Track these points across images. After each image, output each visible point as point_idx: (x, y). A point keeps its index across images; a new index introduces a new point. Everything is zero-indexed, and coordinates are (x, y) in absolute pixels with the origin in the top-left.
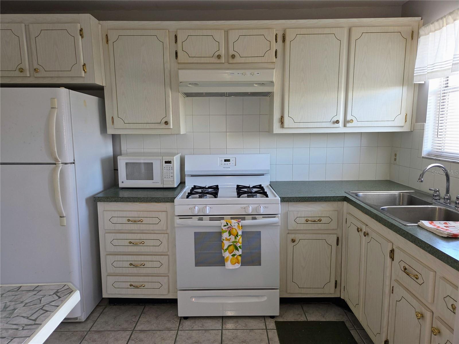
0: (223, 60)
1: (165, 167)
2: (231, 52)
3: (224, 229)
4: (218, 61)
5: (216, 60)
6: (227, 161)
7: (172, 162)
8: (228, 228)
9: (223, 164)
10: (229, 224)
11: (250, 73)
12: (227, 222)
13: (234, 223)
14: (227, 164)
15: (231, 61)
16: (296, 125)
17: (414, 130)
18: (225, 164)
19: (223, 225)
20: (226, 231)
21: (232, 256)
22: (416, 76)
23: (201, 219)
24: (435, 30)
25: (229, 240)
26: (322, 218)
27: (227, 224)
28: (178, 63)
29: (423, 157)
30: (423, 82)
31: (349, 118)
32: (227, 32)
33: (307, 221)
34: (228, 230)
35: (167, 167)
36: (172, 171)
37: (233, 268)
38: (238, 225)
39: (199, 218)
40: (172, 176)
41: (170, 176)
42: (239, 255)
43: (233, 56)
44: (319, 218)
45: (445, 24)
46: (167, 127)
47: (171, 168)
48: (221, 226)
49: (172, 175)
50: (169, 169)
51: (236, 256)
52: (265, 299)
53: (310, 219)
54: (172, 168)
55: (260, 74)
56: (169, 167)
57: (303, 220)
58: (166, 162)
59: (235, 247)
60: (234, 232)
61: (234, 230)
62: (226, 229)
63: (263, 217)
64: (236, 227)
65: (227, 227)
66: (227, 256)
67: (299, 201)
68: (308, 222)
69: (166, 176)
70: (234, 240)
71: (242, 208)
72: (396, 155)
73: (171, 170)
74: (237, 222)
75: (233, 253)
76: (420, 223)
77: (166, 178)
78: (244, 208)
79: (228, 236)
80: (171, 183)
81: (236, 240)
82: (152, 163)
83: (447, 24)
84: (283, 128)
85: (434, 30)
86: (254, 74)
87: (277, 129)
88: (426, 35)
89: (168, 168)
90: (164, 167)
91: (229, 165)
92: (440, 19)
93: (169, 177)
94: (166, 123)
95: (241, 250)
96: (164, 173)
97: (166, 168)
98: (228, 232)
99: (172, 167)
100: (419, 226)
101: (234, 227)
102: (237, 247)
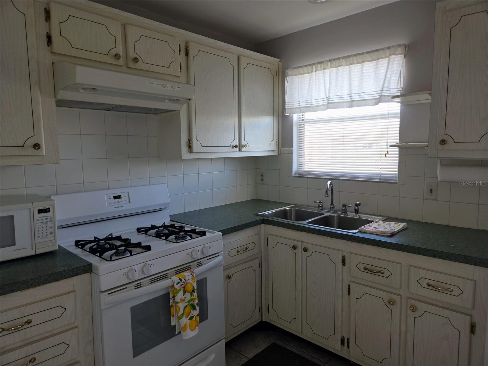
0: (121, 62)
1: (38, 220)
2: (132, 55)
3: (178, 288)
4: (116, 62)
5: (113, 61)
6: (118, 198)
7: (51, 210)
8: (182, 285)
9: (113, 203)
10: (183, 279)
11: (171, 85)
12: (180, 278)
13: (187, 277)
14: (118, 202)
15: (131, 65)
16: (204, 150)
17: (281, 154)
18: (115, 203)
19: (176, 283)
20: (180, 290)
21: (189, 319)
22: (287, 108)
23: (138, 286)
24: (304, 74)
25: (183, 300)
26: (248, 245)
27: (181, 280)
28: (52, 53)
29: (294, 176)
30: (288, 114)
31: (243, 143)
32: (124, 27)
33: (238, 252)
34: (182, 287)
35: (42, 220)
36: (52, 225)
37: (194, 335)
38: (192, 277)
39: (136, 284)
40: (51, 233)
41: (48, 233)
42: (197, 315)
43: (135, 60)
44: (246, 246)
45: (314, 70)
46: (36, 152)
47: (49, 220)
48: (173, 285)
49: (52, 230)
50: (47, 222)
51: (194, 319)
52: (213, 356)
53: (239, 249)
54: (52, 220)
55: (181, 89)
56: (47, 219)
57: (234, 252)
58: (40, 211)
59: (192, 306)
60: (189, 288)
61: (189, 284)
62: (180, 287)
63: (208, 259)
64: (190, 281)
65: (181, 283)
66: (185, 322)
67: (232, 232)
68: (240, 253)
69: (41, 235)
70: (190, 298)
71: (187, 254)
72: (262, 176)
73: (49, 223)
74: (190, 273)
75: (191, 315)
76: (360, 229)
77: (41, 237)
78: (189, 253)
79: (183, 295)
80: (50, 244)
81: (192, 297)
82: (12, 217)
83: (316, 71)
84: (192, 154)
85: (302, 73)
86: (174, 88)
87: (185, 154)
88: (293, 75)
89: (45, 221)
90: (35, 219)
91: (120, 203)
92: (308, 65)
93: (47, 235)
94: (37, 146)
95: (198, 307)
96: (37, 230)
97: (40, 221)
98: (182, 291)
99: (51, 218)
100: (360, 232)
101: (188, 281)
102: (195, 305)
